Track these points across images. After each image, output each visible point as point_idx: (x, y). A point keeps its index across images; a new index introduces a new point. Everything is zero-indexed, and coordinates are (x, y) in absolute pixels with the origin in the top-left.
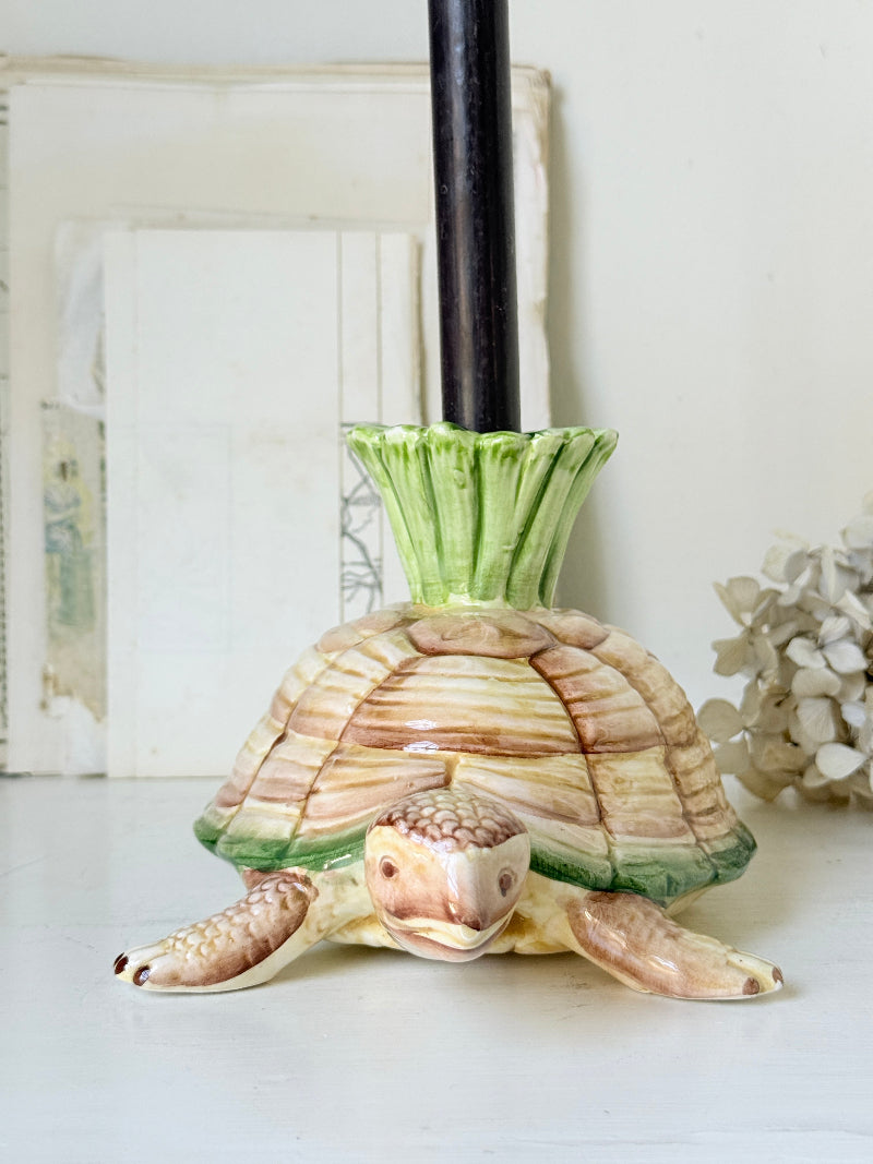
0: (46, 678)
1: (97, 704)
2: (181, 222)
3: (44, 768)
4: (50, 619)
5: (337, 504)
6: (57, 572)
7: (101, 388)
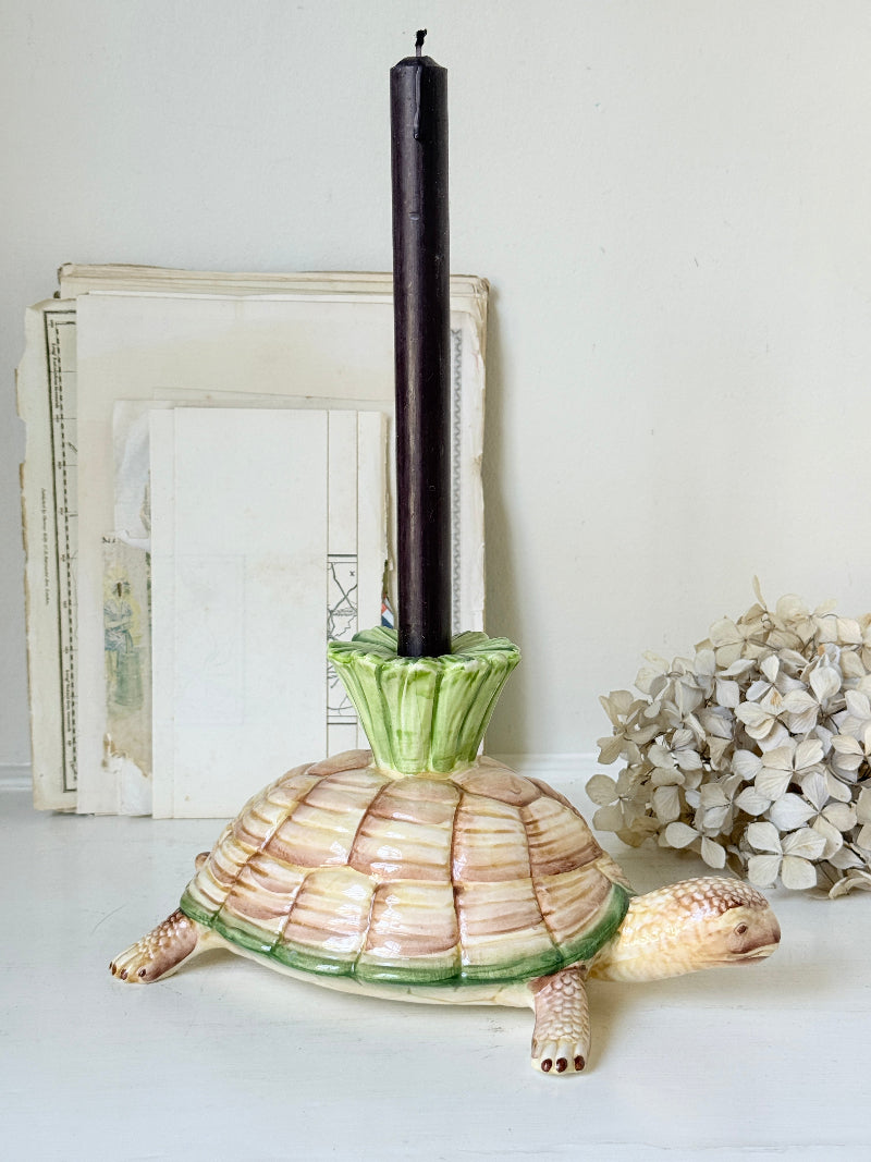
0: (106, 744)
1: (145, 763)
2: (209, 403)
3: (105, 811)
4: (109, 699)
5: (325, 615)
6: (114, 664)
7: (148, 528)
